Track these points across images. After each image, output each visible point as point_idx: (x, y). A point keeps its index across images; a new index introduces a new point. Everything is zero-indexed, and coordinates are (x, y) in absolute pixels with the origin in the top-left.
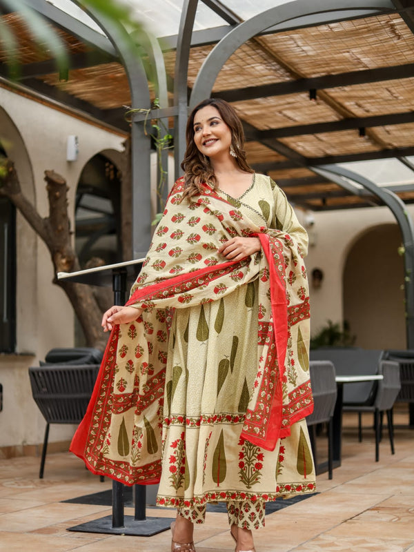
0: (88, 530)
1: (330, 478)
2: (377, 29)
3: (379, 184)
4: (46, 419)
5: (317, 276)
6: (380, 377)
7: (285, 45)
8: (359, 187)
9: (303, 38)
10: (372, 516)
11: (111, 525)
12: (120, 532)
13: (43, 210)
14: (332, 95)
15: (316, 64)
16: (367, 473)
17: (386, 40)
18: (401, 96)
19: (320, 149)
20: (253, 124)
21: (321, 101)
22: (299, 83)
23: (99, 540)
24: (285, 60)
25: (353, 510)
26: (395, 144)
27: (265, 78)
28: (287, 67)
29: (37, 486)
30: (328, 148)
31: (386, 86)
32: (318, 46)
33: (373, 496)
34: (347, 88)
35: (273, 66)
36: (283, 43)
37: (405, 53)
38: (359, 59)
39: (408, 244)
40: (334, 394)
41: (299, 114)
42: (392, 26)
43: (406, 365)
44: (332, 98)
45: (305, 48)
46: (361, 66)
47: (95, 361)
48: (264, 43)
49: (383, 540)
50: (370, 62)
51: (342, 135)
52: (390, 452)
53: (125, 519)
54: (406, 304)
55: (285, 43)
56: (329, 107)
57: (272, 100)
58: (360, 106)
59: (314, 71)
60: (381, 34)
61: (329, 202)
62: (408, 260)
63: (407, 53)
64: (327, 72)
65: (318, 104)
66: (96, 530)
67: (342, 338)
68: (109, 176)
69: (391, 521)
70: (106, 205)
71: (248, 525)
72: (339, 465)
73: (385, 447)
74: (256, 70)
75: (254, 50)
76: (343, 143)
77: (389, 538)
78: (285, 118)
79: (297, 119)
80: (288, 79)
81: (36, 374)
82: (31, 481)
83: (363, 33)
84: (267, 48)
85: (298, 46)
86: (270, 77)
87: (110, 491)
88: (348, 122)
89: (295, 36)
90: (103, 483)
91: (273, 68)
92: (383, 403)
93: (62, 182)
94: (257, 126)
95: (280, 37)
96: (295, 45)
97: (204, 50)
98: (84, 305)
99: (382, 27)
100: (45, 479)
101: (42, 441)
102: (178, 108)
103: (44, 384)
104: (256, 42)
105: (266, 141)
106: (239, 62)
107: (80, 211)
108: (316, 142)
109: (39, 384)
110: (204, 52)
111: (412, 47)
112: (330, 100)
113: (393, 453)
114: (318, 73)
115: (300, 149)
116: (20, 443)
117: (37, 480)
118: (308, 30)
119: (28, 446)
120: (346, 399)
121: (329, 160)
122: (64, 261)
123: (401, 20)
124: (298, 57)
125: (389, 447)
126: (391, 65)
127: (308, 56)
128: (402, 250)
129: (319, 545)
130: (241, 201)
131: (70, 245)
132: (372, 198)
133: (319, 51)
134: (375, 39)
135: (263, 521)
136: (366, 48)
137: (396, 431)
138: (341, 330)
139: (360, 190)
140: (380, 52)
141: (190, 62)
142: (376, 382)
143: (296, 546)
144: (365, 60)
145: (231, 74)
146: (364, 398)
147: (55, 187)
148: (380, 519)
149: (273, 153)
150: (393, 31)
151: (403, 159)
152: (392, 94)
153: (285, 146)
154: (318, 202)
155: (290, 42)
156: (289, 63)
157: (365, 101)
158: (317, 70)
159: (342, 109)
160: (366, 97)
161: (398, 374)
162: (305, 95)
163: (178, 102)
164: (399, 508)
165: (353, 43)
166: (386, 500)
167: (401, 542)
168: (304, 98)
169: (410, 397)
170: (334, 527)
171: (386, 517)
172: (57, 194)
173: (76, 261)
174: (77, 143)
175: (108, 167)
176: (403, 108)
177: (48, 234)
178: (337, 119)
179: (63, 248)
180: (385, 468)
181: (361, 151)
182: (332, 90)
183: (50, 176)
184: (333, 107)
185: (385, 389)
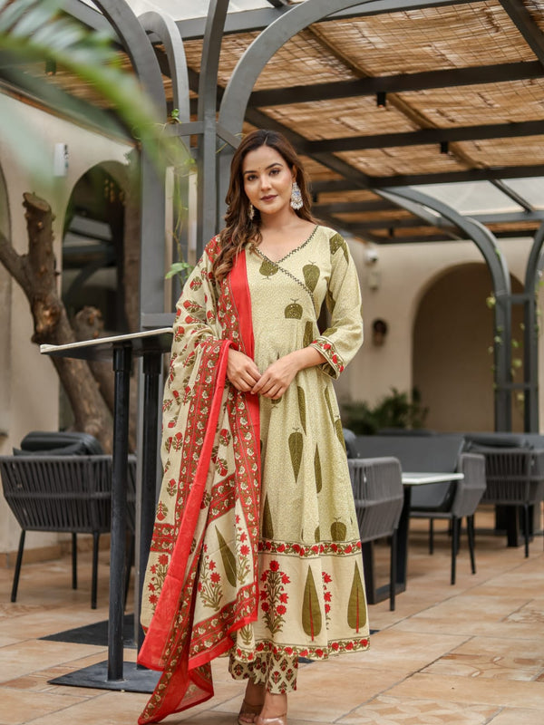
0: (76, 683)
1: (392, 609)
2: (468, 18)
3: (462, 212)
4: (21, 524)
5: (379, 329)
6: (460, 476)
7: (346, 34)
8: (437, 215)
9: (370, 27)
10: (447, 668)
11: (106, 676)
12: (118, 687)
13: (21, 244)
14: (407, 99)
15: (386, 60)
17: (480, 33)
18: (497, 103)
19: (388, 167)
20: (300, 133)
21: (392, 107)
22: (363, 84)
23: (90, 699)
24: (346, 53)
25: (423, 658)
26: (487, 163)
27: (319, 75)
28: (348, 63)
29: (7, 613)
30: (398, 166)
31: (479, 91)
32: (389, 38)
33: (448, 637)
34: (425, 92)
35: (330, 60)
36: (342, 32)
37: (504, 50)
38: (443, 55)
39: (499, 293)
40: (400, 500)
41: (362, 121)
42: (489, 15)
43: (493, 456)
44: (407, 103)
45: (372, 40)
46: (445, 64)
47: (87, 451)
48: (320, 32)
49: (460, 705)
50: (457, 59)
51: (418, 150)
52: (470, 570)
53: (125, 667)
54: (496, 372)
55: (347, 32)
56: (402, 114)
57: (327, 104)
58: (442, 114)
59: (384, 68)
60: (473, 25)
61: (398, 232)
62: (499, 313)
63: (508, 49)
64: (402, 70)
65: (388, 110)
66: (86, 683)
67: (410, 412)
68: (109, 196)
69: (470, 675)
70: (103, 230)
72: (404, 590)
73: (463, 561)
74: (307, 65)
75: (305, 40)
76: (418, 160)
77: (468, 702)
78: (343, 126)
79: (359, 128)
80: (349, 77)
81: (8, 465)
82: (1, 606)
83: (450, 22)
84: (322, 38)
85: (364, 37)
86: (324, 75)
87: (105, 623)
88: (426, 134)
89: (361, 23)
90: (95, 611)
91: (330, 63)
92: (460, 511)
93: (47, 209)
94: (306, 136)
95: (340, 24)
96: (360, 35)
97: (240, 38)
98: (73, 372)
99: (476, 16)
100: (18, 604)
101: (16, 548)
102: (204, 124)
103: (18, 478)
104: (309, 32)
105: (318, 156)
106: (286, 55)
107: (69, 236)
108: (383, 158)
109: (13, 479)
110: (239, 41)
111: (514, 42)
112: (404, 105)
113: (474, 572)
114: (389, 71)
115: (361, 166)
117: (9, 605)
118: (379, 16)
120: (414, 502)
121: (399, 180)
122: (47, 313)
123: (501, 8)
124: (364, 51)
125: (468, 562)
126: (485, 64)
127: (376, 49)
128: (492, 301)
129: (377, 711)
130: (280, 265)
131: (56, 292)
132: (452, 230)
133: (390, 44)
134: (466, 31)
136: (453, 42)
137: (478, 538)
138: (409, 400)
139: (438, 219)
140: (471, 47)
141: (222, 53)
142: (455, 484)
143: (347, 712)
144: (452, 57)
145: (273, 69)
146: (438, 502)
147: (36, 216)
148: (456, 673)
149: (327, 170)
150: (490, 21)
151: (498, 182)
152: (485, 101)
153: (343, 162)
154: (384, 232)
155: (353, 32)
156: (351, 58)
157: (449, 109)
158: (389, 67)
159: (419, 118)
160: (452, 103)
161: (484, 470)
162: (371, 99)
163: (204, 115)
164: (481, 656)
165: (437, 35)
166: (464, 643)
167: (484, 708)
168: (368, 102)
169: (498, 497)
170: (397, 684)
171: (463, 670)
172: (40, 224)
173: (64, 312)
174: (66, 153)
175: (108, 185)
176: (500, 119)
177: (26, 277)
178: (411, 129)
179: (46, 296)
180: (462, 594)
181: (443, 170)
182: (407, 93)
183: (30, 201)
184: (407, 113)
185: (466, 491)
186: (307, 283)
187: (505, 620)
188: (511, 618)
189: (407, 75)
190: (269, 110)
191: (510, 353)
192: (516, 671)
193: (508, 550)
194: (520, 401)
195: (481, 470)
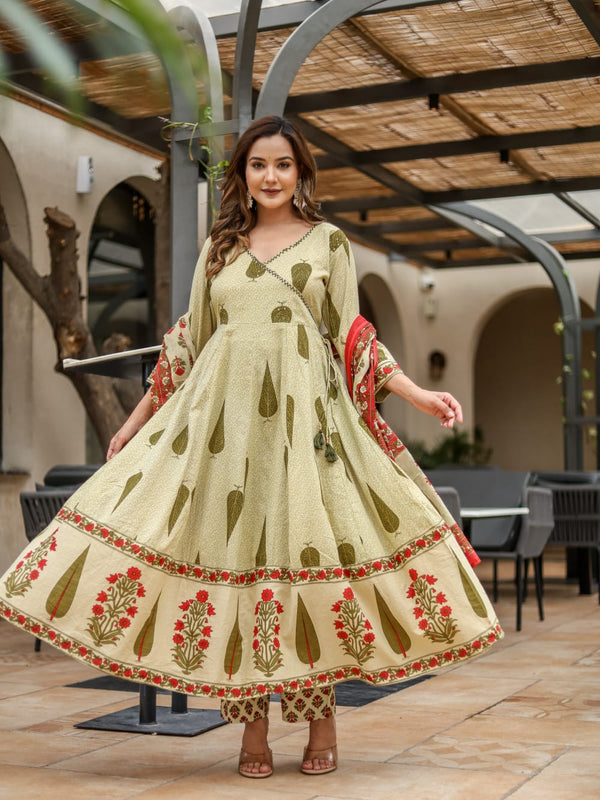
0: (105, 726)
2: (527, 9)
3: (527, 231)
5: (436, 362)
6: (525, 511)
7: (394, 30)
8: (500, 234)
9: (420, 21)
10: (510, 710)
11: (138, 720)
12: (149, 730)
13: (42, 265)
14: (462, 102)
15: (438, 58)
16: (504, 647)
17: (541, 26)
18: (562, 105)
19: (443, 180)
20: (346, 142)
21: (446, 111)
22: (414, 85)
23: (120, 742)
24: (394, 51)
25: (483, 701)
26: (553, 174)
27: (366, 77)
28: (396, 62)
29: (31, 662)
30: (455, 178)
31: (539, 91)
32: (442, 32)
33: (513, 681)
34: (482, 93)
35: (377, 59)
36: (390, 27)
37: (567, 45)
38: (500, 51)
39: (568, 318)
41: (414, 128)
42: (549, 5)
43: (562, 492)
44: (462, 107)
45: (422, 35)
46: (502, 61)
48: (365, 27)
49: (524, 744)
50: (516, 56)
51: (476, 160)
52: (538, 617)
53: (157, 711)
54: (565, 404)
55: (394, 27)
56: (457, 119)
57: (374, 109)
58: (501, 118)
59: (436, 67)
60: (533, 17)
61: (456, 255)
62: (568, 340)
63: (571, 44)
65: (442, 115)
66: (116, 727)
67: (471, 451)
68: (138, 214)
69: (536, 716)
70: (133, 256)
73: (530, 609)
74: (352, 65)
75: (349, 36)
76: (476, 172)
77: (533, 742)
78: (393, 134)
79: (410, 135)
80: (398, 78)
81: (31, 502)
82: (24, 655)
83: (507, 14)
84: (367, 34)
85: (413, 32)
86: (371, 76)
88: (484, 141)
89: (409, 17)
91: (377, 62)
92: (529, 548)
93: (70, 225)
94: (352, 146)
95: (387, 18)
96: (409, 30)
97: (277, 35)
98: (101, 403)
99: (535, 6)
100: (42, 653)
102: (238, 123)
103: (42, 516)
104: (352, 27)
106: (328, 54)
107: (95, 264)
108: (438, 170)
109: (36, 518)
110: (277, 39)
111: (577, 36)
112: (459, 109)
113: (542, 618)
114: (442, 70)
115: (414, 179)
117: (32, 654)
118: (429, 9)
120: (475, 540)
121: (457, 195)
122: (72, 339)
124: (413, 48)
125: (536, 609)
127: (427, 46)
128: (560, 326)
129: (432, 751)
130: (268, 266)
131: (81, 316)
132: (517, 251)
133: (443, 40)
134: (524, 23)
136: (511, 36)
137: (546, 587)
138: (471, 440)
139: (500, 239)
140: (531, 42)
141: (257, 52)
142: (519, 518)
143: (400, 752)
144: (509, 53)
145: (315, 71)
146: (501, 541)
147: (59, 231)
148: (520, 715)
149: (377, 184)
150: (551, 12)
151: (564, 195)
152: (548, 102)
153: (393, 174)
154: (440, 255)
155: (401, 26)
156: (400, 56)
157: (509, 112)
158: (441, 66)
159: (476, 123)
160: (511, 106)
161: (551, 506)
162: (422, 103)
163: (238, 113)
164: (548, 699)
165: (493, 28)
166: (530, 686)
167: (549, 748)
168: (420, 107)
169: (568, 539)
170: (455, 725)
171: (528, 711)
172: (63, 241)
173: (90, 338)
174: (91, 167)
175: (137, 202)
176: (564, 123)
177: (48, 299)
178: (468, 137)
179: (70, 320)
180: (530, 640)
181: (503, 183)
182: (462, 95)
183: (52, 216)
184: (463, 119)
185: (532, 528)
187: (575, 664)
188: (581, 662)
189: (462, 74)
190: (311, 117)
191: (580, 385)
192: (585, 712)
193: (580, 598)
194: (593, 437)
195: (549, 506)
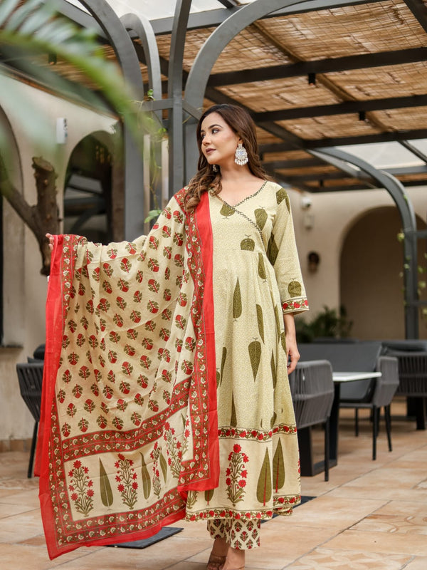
1: (326, 480)
2: (379, 14)
3: (377, 166)
4: (35, 417)
5: (313, 261)
6: (378, 374)
7: (283, 28)
8: (357, 169)
9: (302, 22)
10: (370, 526)
13: (31, 198)
14: (332, 78)
15: (315, 48)
16: (364, 474)
17: (389, 25)
18: (403, 80)
19: (318, 132)
20: (249, 106)
21: (320, 85)
22: (297, 67)
23: (91, 553)
24: (283, 43)
25: (351, 519)
26: (396, 128)
27: (263, 61)
28: (285, 51)
29: (25, 487)
30: (326, 131)
31: (387, 71)
32: (318, 30)
33: (371, 501)
34: (346, 72)
35: (271, 49)
36: (280, 26)
37: (408, 38)
38: (360, 43)
39: (407, 230)
40: (331, 394)
41: (297, 96)
42: (395, 11)
43: (405, 358)
44: (332, 81)
45: (304, 32)
46: (361, 50)
48: (262, 27)
49: (381, 555)
50: (371, 46)
51: (342, 118)
52: (387, 449)
54: (405, 292)
55: (284, 26)
56: (329, 90)
57: (269, 84)
58: (360, 89)
59: (313, 54)
60: (383, 19)
61: (327, 183)
62: (408, 246)
63: (410, 38)
64: (328, 55)
65: (317, 87)
67: (338, 324)
68: (99, 159)
69: (389, 531)
70: (96, 185)
71: (240, 544)
72: (336, 465)
74: (253, 53)
75: (251, 33)
76: (342, 126)
77: (388, 552)
78: (282, 101)
79: (295, 101)
80: (286, 62)
81: (24, 371)
82: (20, 481)
83: (365, 17)
84: (264, 31)
85: (297, 30)
86: (267, 60)
88: (347, 105)
89: (294, 19)
91: (271, 51)
92: (379, 402)
93: (51, 170)
94: (253, 108)
95: (278, 20)
96: (294, 29)
97: (200, 32)
99: (385, 12)
100: (33, 479)
101: (31, 435)
102: (173, 101)
103: (32, 381)
104: (254, 27)
105: (263, 124)
106: (236, 45)
107: (69, 191)
108: (314, 125)
109: (28, 381)
110: (199, 35)
111: (415, 32)
112: (330, 83)
113: (390, 449)
114: (318, 56)
115: (297, 131)
116: (7, 437)
117: (26, 480)
118: (309, 14)
119: (16, 440)
120: (343, 395)
123: (405, 5)
124: (297, 41)
126: (393, 49)
127: (307, 39)
128: (402, 236)
129: (315, 560)
130: (236, 208)
132: (369, 181)
133: (318, 35)
134: (378, 23)
135: (258, 540)
136: (367, 33)
138: (338, 315)
139: (358, 172)
140: (382, 37)
141: (186, 45)
142: (374, 380)
143: (292, 561)
144: (366, 44)
145: (226, 57)
146: (362, 395)
147: (43, 175)
148: (378, 530)
149: (270, 135)
150: (397, 16)
151: (405, 142)
152: (394, 78)
153: (283, 128)
154: (315, 183)
155: (288, 26)
156: (287, 47)
157: (366, 85)
158: (317, 54)
160: (367, 81)
161: (397, 370)
162: (303, 79)
163: (172, 94)
164: (397, 516)
165: (355, 27)
166: (384, 506)
167: (399, 557)
168: (302, 81)
169: (409, 391)
170: (331, 539)
171: (383, 527)
172: (46, 181)
174: (66, 126)
175: (99, 150)
176: (405, 92)
177: (36, 223)
178: (336, 102)
180: (382, 468)
181: (361, 134)
182: (332, 74)
183: (38, 163)
184: (332, 90)
185: (383, 386)
186: (258, 222)
187: (415, 487)
188: (420, 486)
189: (332, 59)
190: (224, 89)
191: (416, 277)
194: (425, 315)
195: (395, 370)
